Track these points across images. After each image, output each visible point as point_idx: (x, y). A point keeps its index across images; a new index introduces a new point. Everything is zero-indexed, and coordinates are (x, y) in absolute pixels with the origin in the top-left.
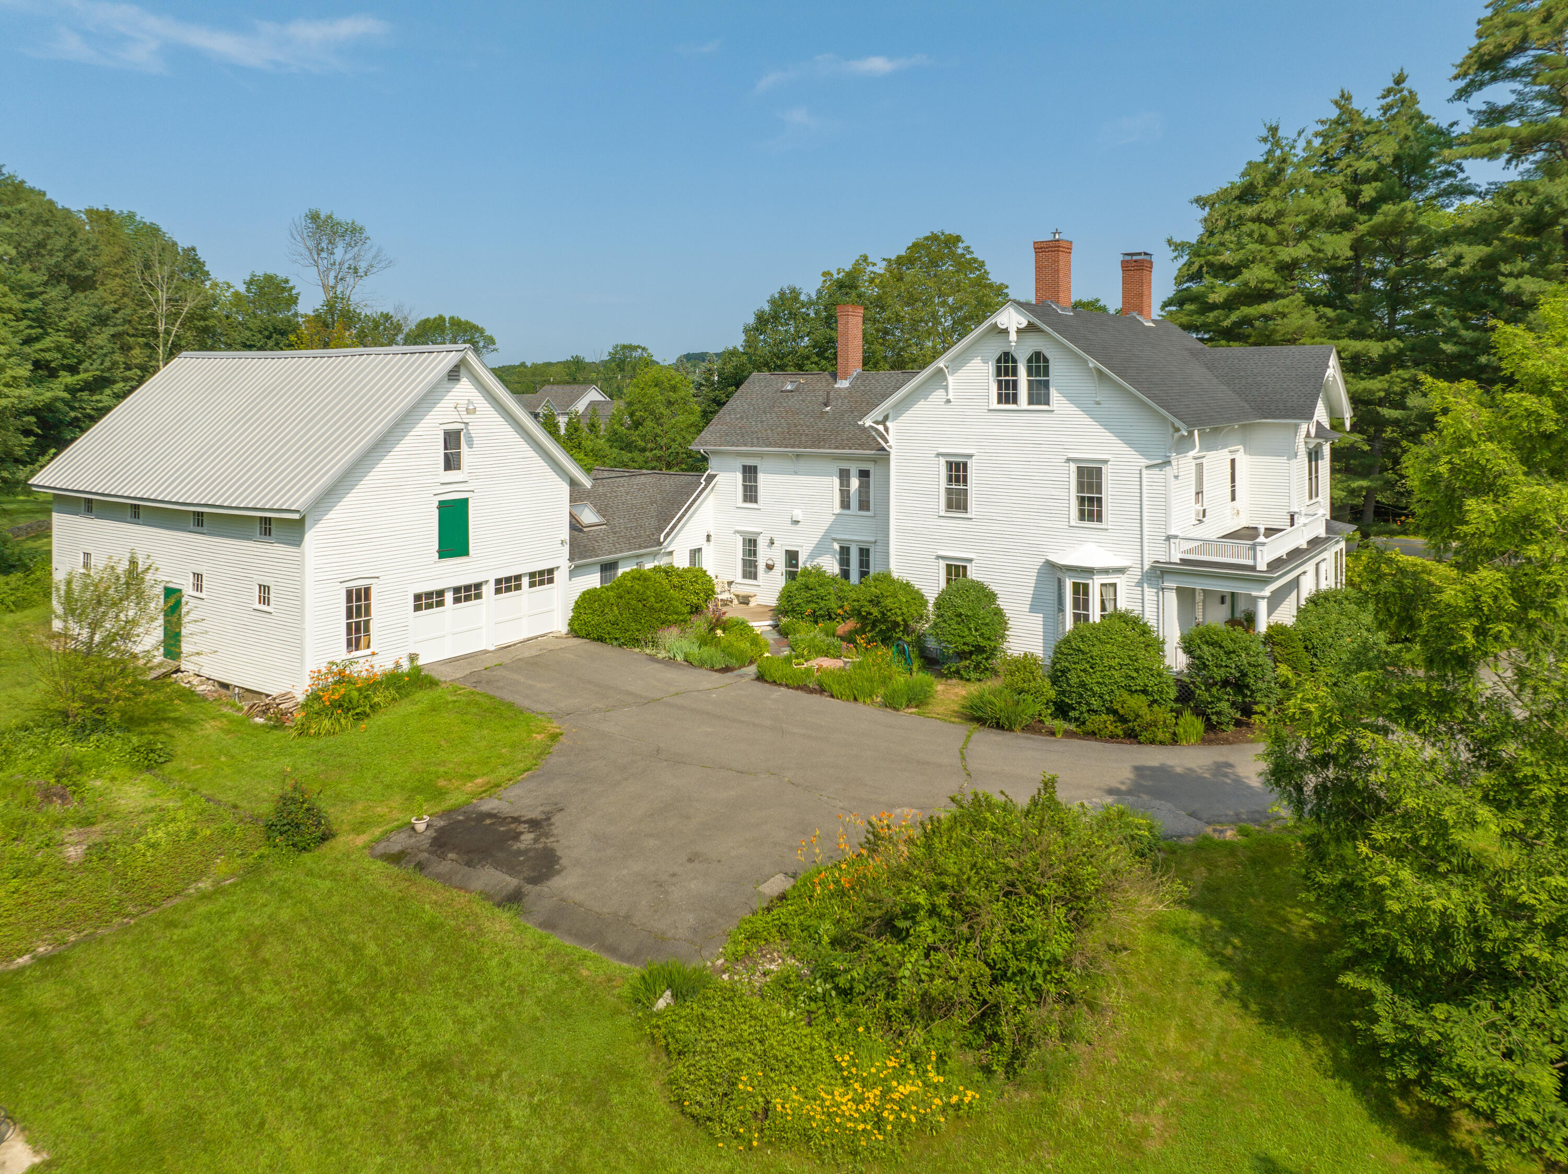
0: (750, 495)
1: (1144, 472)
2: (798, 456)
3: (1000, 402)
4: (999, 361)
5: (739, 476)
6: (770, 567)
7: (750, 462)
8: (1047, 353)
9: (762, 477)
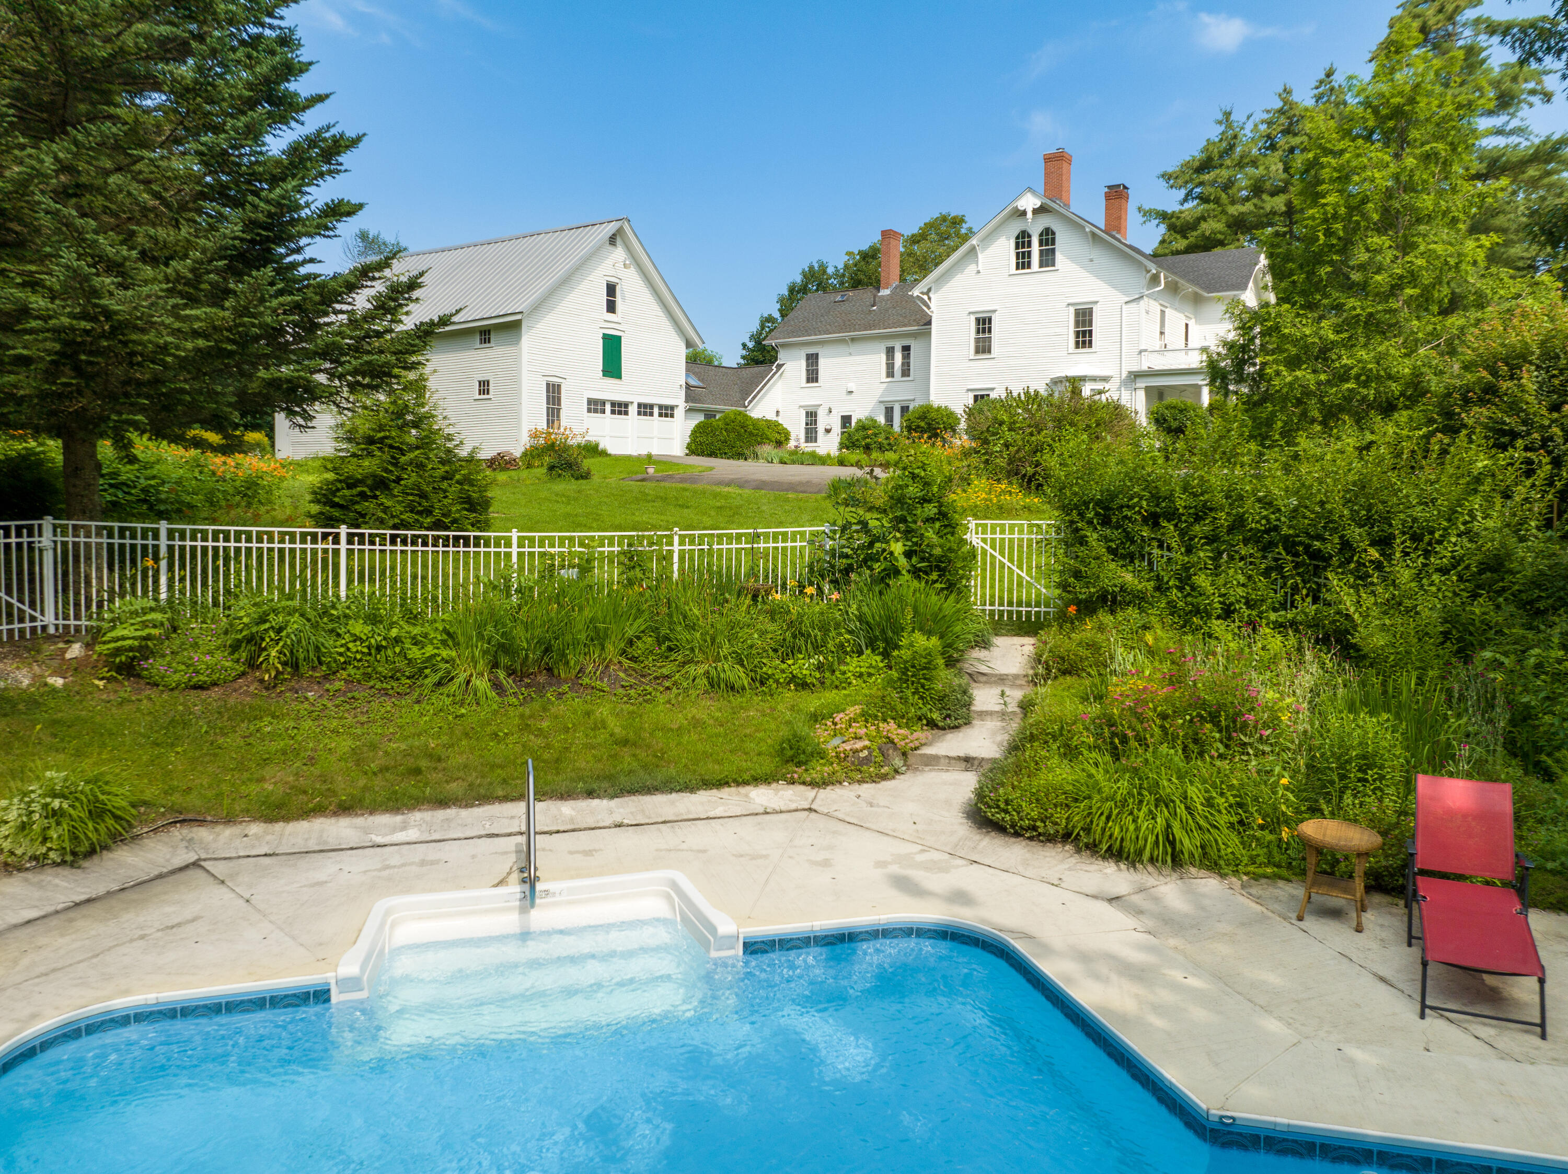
0: (813, 377)
1: (1124, 307)
2: (853, 340)
3: (1017, 268)
4: (1017, 238)
5: (803, 363)
6: (828, 431)
7: (812, 350)
8: (1054, 228)
9: (822, 362)
